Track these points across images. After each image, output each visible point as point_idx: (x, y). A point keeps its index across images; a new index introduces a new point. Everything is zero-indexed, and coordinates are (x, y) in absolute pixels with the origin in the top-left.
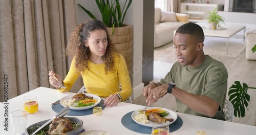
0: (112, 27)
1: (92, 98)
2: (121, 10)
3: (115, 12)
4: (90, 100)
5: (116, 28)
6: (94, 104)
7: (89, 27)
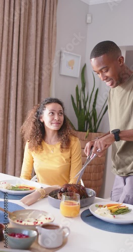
0: (86, 131)
2: (97, 117)
3: (91, 118)
5: (90, 133)
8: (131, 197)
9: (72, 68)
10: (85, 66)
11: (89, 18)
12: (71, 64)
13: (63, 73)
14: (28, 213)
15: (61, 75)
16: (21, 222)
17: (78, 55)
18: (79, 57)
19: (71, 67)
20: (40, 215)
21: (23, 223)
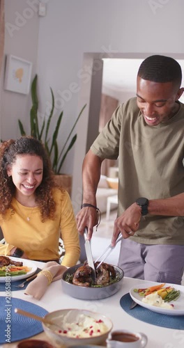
1: (21, 265)
2: (59, 155)
4: (19, 267)
6: (25, 273)
7: (18, 147)
8: (166, 275)
9: (20, 81)
10: (36, 77)
11: (42, 9)
12: (19, 74)
13: (9, 88)
14: (62, 316)
15: (6, 91)
16: (65, 332)
17: (29, 62)
18: (29, 64)
19: (18, 79)
20: (82, 316)
21: (70, 334)
